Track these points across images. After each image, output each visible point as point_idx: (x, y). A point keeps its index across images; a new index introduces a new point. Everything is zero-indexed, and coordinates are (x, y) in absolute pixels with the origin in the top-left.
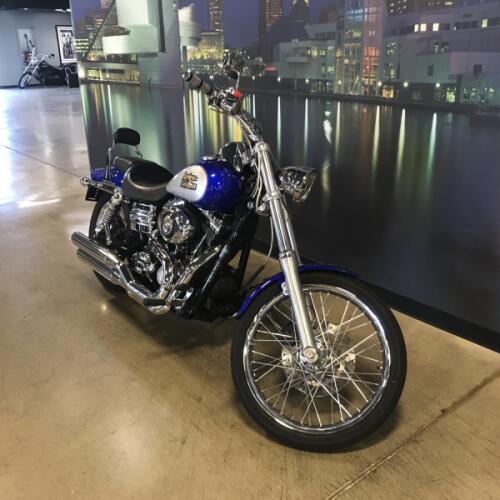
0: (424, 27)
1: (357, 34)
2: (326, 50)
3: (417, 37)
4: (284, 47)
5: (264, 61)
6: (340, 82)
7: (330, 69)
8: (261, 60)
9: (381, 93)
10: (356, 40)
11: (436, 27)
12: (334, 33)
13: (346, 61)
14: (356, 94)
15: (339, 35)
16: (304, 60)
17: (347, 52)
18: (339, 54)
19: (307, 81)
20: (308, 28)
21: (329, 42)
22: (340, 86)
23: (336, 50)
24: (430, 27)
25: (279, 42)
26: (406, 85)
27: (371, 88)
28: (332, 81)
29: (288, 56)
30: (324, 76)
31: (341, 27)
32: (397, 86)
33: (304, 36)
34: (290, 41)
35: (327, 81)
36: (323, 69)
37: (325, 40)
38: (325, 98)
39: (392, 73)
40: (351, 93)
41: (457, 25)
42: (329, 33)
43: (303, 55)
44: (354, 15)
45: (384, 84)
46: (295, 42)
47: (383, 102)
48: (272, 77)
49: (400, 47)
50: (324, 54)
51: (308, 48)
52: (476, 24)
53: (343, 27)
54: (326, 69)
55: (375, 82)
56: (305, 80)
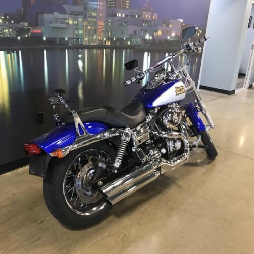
0: (120, 15)
1: (94, 14)
2: (78, 21)
3: (118, 18)
4: (47, 17)
5: (30, 25)
6: (86, 39)
7: (80, 32)
8: (26, 24)
9: (105, 43)
10: (94, 17)
11: (124, 15)
12: (82, 12)
13: (89, 28)
14: (95, 44)
15: (85, 14)
16: (64, 26)
17: (90, 23)
18: (85, 24)
19: (66, 39)
20: (65, 6)
21: (79, 16)
22: (86, 41)
23: (83, 21)
24: (122, 15)
25: (43, 13)
26: (115, 39)
27: (101, 41)
28: (82, 38)
29: (51, 23)
30: (77, 35)
31: (86, 9)
32: (111, 39)
33: (63, 11)
34: (53, 13)
35: (79, 38)
36: (76, 32)
37: (77, 15)
38: (78, 48)
39: (110, 34)
40: (92, 44)
41: (130, 15)
42: (79, 12)
43: (63, 23)
44: (93, 4)
45: (107, 38)
46: (57, 14)
47: (107, 47)
48: (39, 37)
49: (112, 22)
50: (76, 23)
51: (66, 19)
52: (134, 16)
53: (87, 10)
54: (78, 32)
55: (103, 38)
56: (65, 38)
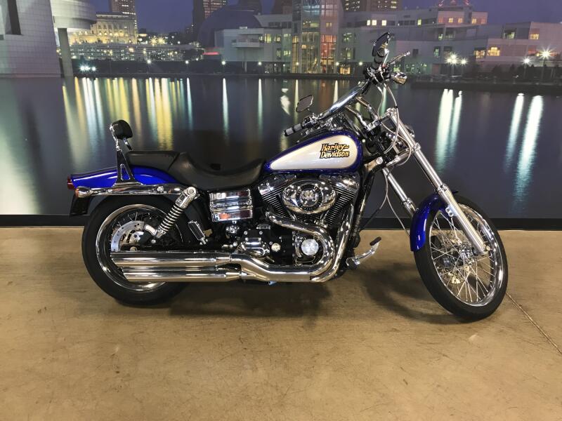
0: (374, 23)
1: (313, 25)
2: (281, 38)
3: (369, 29)
4: (229, 33)
5: (203, 45)
6: (297, 64)
7: (286, 53)
8: (198, 45)
9: (339, 71)
10: (314, 29)
11: (384, 23)
12: (290, 23)
13: (304, 46)
14: (315, 72)
15: (296, 25)
16: (257, 45)
17: (305, 39)
18: (295, 40)
19: (260, 64)
20: (259, 17)
21: (284, 30)
22: (298, 67)
23: (293, 37)
24: (379, 23)
25: (223, 29)
26: (361, 64)
27: (329, 67)
28: (289, 63)
29: (235, 41)
30: (280, 59)
31: (297, 18)
32: (353, 65)
33: (258, 25)
34: (238, 28)
35: (284, 63)
36: (278, 54)
37: (279, 28)
38: (280, 76)
39: (349, 55)
40: (310, 72)
41: (401, 23)
42: (284, 23)
43: (253, 41)
44: (311, 9)
45: (341, 63)
46: (244, 30)
47: (341, 78)
48: (217, 61)
49: (355, 36)
50: (279, 40)
51: (260, 35)
52: (414, 23)
53: (300, 19)
54: (282, 53)
55: (333, 63)
56: (257, 62)
